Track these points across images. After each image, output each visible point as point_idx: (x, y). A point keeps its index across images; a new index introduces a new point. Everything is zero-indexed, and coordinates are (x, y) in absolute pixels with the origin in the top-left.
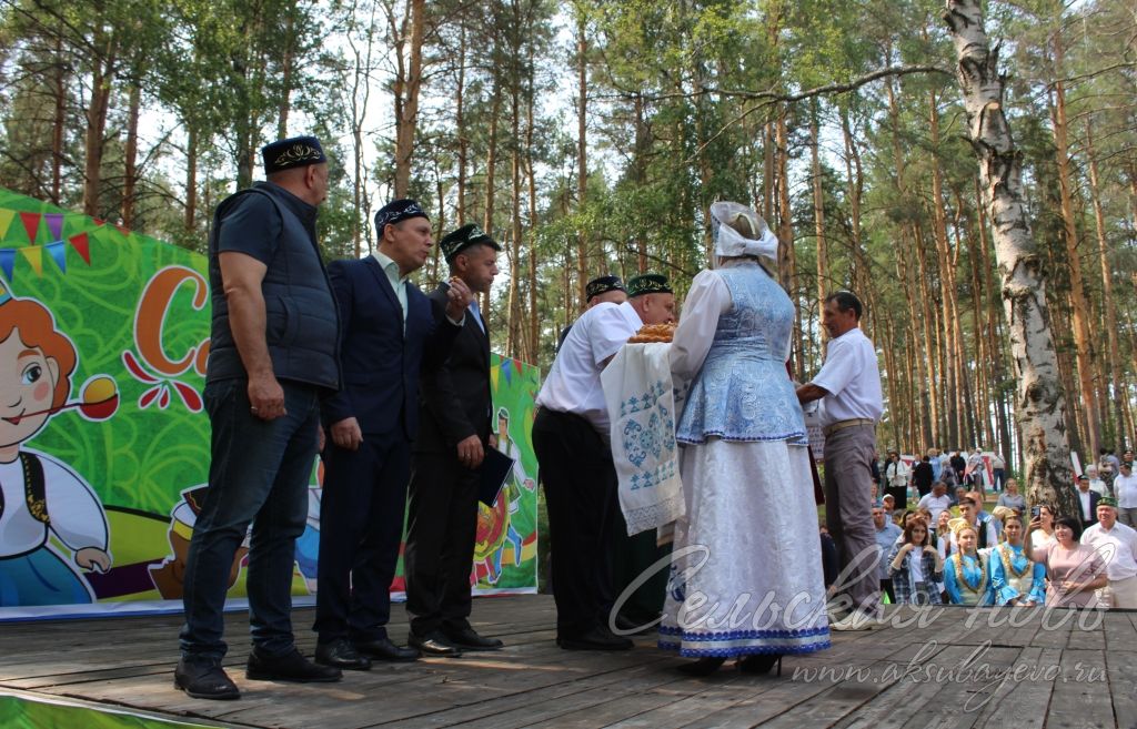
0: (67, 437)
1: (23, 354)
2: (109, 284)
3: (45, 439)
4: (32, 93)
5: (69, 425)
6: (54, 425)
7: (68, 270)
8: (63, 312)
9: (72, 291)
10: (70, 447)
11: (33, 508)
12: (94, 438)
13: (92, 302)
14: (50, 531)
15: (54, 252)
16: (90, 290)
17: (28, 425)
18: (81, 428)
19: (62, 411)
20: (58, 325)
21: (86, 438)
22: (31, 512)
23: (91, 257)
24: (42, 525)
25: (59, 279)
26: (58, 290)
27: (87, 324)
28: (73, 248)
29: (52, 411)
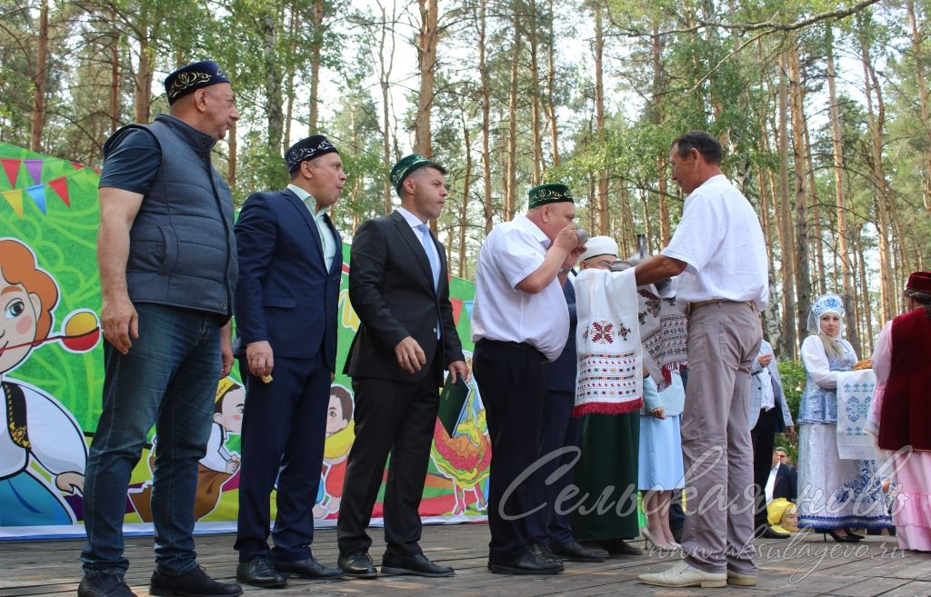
0: (49, 368)
1: (6, 290)
2: (89, 224)
3: (27, 369)
4: (92, 62)
5: (52, 357)
6: (36, 357)
7: (49, 211)
8: (44, 251)
9: (53, 231)
10: (52, 377)
11: (14, 435)
12: (76, 369)
13: (73, 241)
14: (31, 457)
15: (34, 195)
16: (70, 229)
17: (11, 357)
18: (63, 359)
19: (45, 343)
20: (39, 263)
21: (68, 368)
22: (12, 438)
23: (71, 199)
24: (24, 450)
25: (39, 220)
26: (39, 231)
27: (69, 262)
28: (53, 191)
29: (35, 343)
